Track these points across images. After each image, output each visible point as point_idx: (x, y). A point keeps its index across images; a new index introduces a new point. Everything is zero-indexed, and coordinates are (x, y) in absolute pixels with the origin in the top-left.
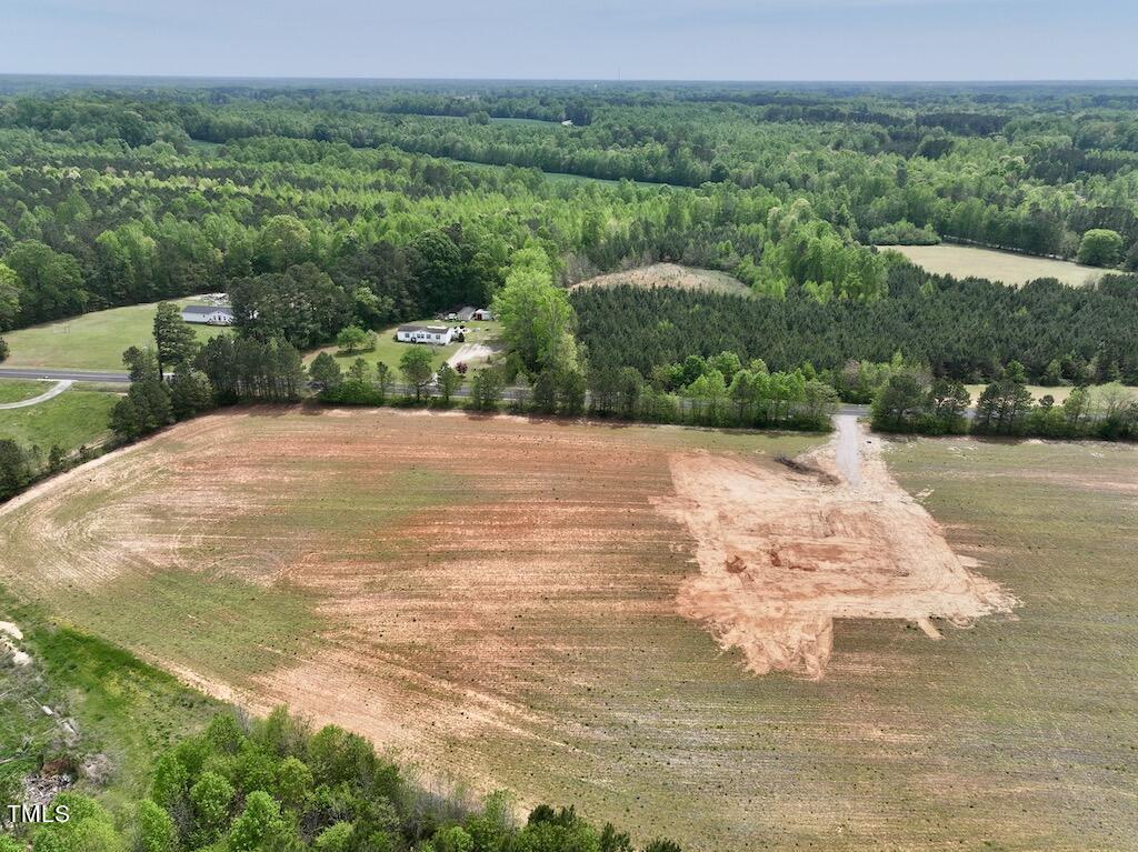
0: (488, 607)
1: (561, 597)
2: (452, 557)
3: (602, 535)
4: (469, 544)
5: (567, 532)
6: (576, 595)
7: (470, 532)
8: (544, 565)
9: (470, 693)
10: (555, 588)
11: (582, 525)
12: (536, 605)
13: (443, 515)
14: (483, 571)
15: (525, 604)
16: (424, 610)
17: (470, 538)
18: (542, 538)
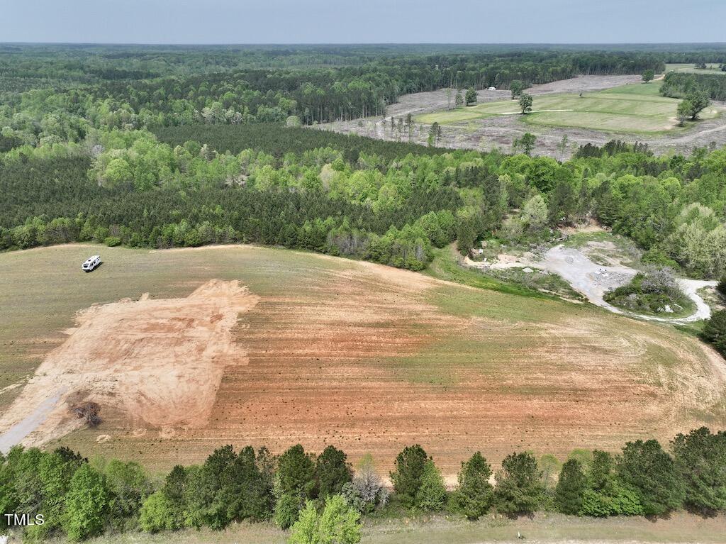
0: (351, 302)
1: (316, 305)
2: (378, 325)
3: (289, 334)
4: (372, 331)
5: (311, 336)
6: (308, 305)
7: (374, 338)
8: (325, 318)
9: (351, 278)
10: (318, 308)
11: (301, 340)
12: (327, 302)
13: (397, 349)
14: (357, 317)
15: (334, 303)
16: (382, 303)
17: (373, 335)
18: (327, 333)
